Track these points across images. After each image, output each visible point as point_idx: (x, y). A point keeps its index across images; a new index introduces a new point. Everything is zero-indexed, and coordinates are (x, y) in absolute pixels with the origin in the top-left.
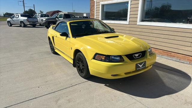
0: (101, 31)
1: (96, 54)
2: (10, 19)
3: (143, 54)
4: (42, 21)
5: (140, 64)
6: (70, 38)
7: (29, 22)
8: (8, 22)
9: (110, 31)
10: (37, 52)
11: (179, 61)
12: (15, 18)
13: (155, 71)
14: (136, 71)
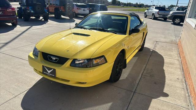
2: (147, 10)
8: (145, 13)
12: (150, 10)
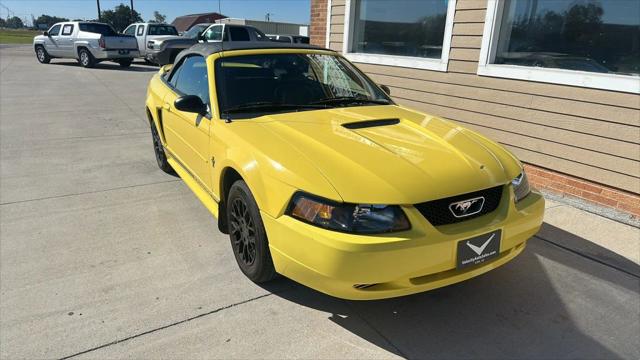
0: (340, 95)
1: (299, 195)
2: (42, 36)
3: (491, 200)
4: (152, 47)
5: (478, 241)
6: (210, 119)
7: (107, 50)
8: (39, 47)
9: (374, 98)
10: (105, 163)
11: (630, 222)
12: (60, 36)
13: (536, 258)
14: (460, 268)
